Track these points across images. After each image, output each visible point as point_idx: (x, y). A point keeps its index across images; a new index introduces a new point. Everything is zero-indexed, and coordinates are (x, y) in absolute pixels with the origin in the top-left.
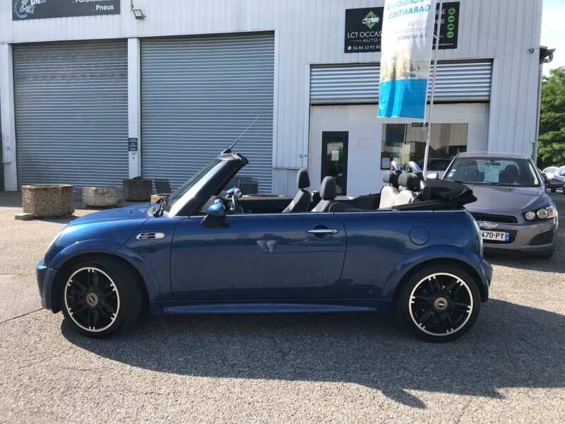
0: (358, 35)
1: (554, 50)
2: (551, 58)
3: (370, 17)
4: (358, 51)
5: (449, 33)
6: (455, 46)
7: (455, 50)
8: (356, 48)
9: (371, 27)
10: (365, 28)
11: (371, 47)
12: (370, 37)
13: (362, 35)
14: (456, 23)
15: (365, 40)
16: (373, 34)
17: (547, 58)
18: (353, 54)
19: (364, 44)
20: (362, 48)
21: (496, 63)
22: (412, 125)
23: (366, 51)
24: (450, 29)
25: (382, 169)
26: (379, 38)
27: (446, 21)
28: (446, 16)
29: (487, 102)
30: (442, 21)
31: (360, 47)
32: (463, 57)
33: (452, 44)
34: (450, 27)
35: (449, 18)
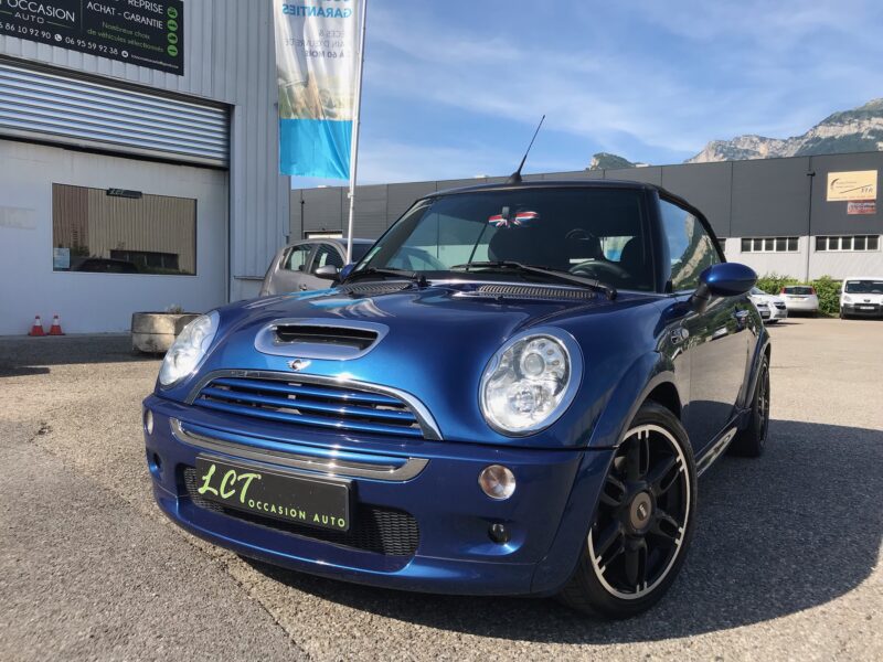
4: (5, 32)
5: (170, 47)
6: (180, 72)
7: (180, 77)
11: (32, 31)
12: (28, 12)
13: (13, 2)
14: (180, 33)
15: (17, 15)
16: (37, 8)
19: (17, 22)
20: (13, 28)
21: (237, 112)
22: (109, 192)
23: (21, 36)
24: (172, 41)
25: (55, 269)
26: (46, 17)
27: (165, 25)
28: (164, 18)
29: (224, 170)
30: (159, 25)
31: (8, 25)
32: (194, 92)
33: (176, 65)
34: (171, 38)
35: (170, 22)
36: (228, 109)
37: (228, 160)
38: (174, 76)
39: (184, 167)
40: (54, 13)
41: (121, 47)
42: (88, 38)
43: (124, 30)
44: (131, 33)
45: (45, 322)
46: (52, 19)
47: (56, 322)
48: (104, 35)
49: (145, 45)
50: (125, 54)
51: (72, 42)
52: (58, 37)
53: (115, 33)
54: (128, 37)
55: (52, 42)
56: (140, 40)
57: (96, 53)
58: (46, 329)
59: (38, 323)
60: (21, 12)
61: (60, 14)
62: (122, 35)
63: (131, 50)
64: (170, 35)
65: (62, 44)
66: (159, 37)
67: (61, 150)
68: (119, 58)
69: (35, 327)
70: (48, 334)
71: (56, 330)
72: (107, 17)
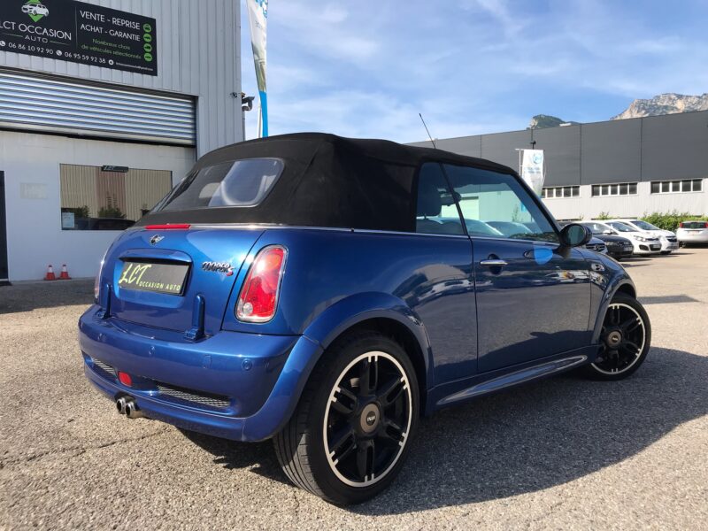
0: (16, 26)
1: (253, 98)
2: (250, 106)
3: (35, 6)
4: (17, 51)
5: (146, 55)
6: (154, 73)
7: (155, 77)
8: (14, 46)
9: (36, 19)
10: (27, 19)
11: (39, 49)
12: (35, 35)
13: (23, 28)
14: (154, 43)
15: (27, 37)
16: (42, 31)
17: (246, 105)
18: (7, 53)
19: (27, 43)
20: (23, 48)
21: (201, 102)
22: (103, 168)
23: (30, 53)
24: (147, 50)
25: (63, 229)
26: (49, 38)
27: (141, 38)
28: (141, 33)
29: (193, 147)
30: (137, 38)
31: (20, 45)
32: (166, 88)
33: (152, 69)
34: (147, 48)
35: (146, 35)
36: (194, 100)
37: (195, 139)
38: (150, 77)
39: (160, 146)
40: (55, 34)
41: (108, 57)
42: (83, 52)
43: (110, 44)
44: (115, 46)
45: (56, 269)
46: (54, 38)
47: (64, 270)
48: (94, 49)
49: (127, 55)
50: (111, 62)
51: (70, 55)
52: (59, 53)
53: (103, 47)
54: (112, 49)
55: (55, 57)
56: (122, 50)
57: (89, 63)
58: (57, 275)
59: (51, 270)
60: (30, 35)
61: (60, 34)
62: (108, 48)
63: (116, 59)
64: (146, 45)
65: (62, 58)
66: (138, 47)
67: (65, 138)
68: (107, 66)
69: (49, 274)
70: (59, 279)
71: (65, 275)
72: (96, 35)
